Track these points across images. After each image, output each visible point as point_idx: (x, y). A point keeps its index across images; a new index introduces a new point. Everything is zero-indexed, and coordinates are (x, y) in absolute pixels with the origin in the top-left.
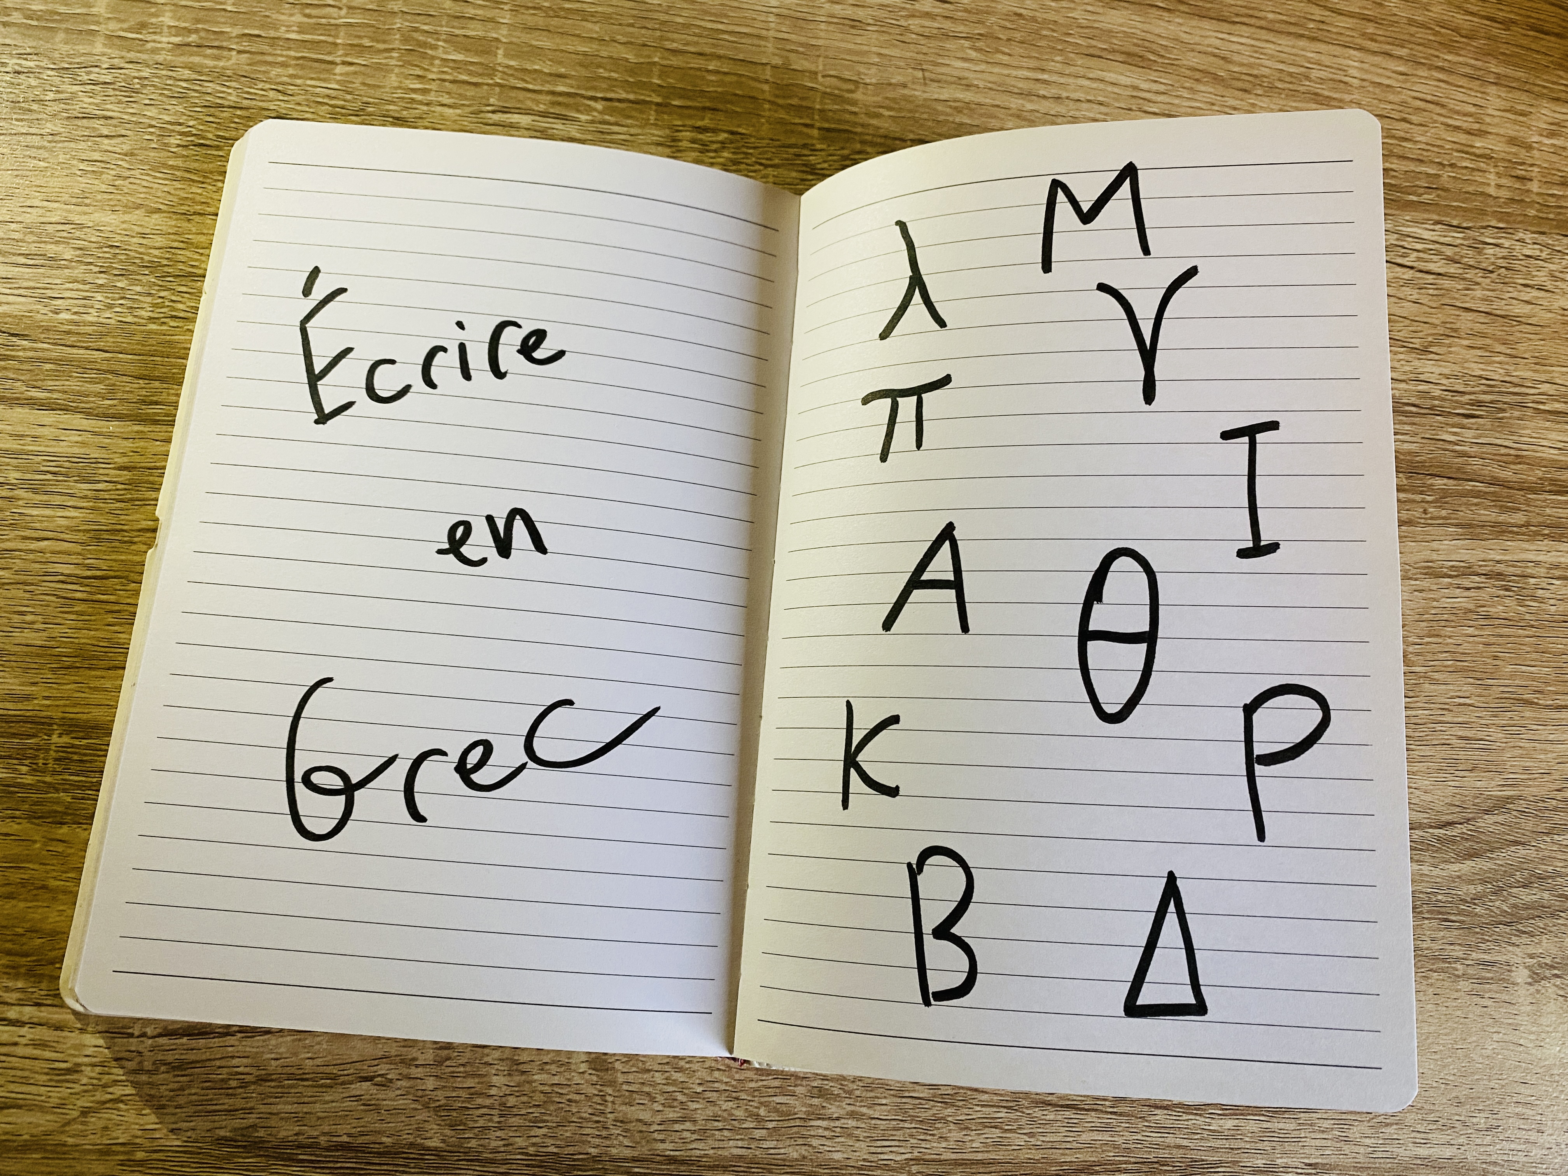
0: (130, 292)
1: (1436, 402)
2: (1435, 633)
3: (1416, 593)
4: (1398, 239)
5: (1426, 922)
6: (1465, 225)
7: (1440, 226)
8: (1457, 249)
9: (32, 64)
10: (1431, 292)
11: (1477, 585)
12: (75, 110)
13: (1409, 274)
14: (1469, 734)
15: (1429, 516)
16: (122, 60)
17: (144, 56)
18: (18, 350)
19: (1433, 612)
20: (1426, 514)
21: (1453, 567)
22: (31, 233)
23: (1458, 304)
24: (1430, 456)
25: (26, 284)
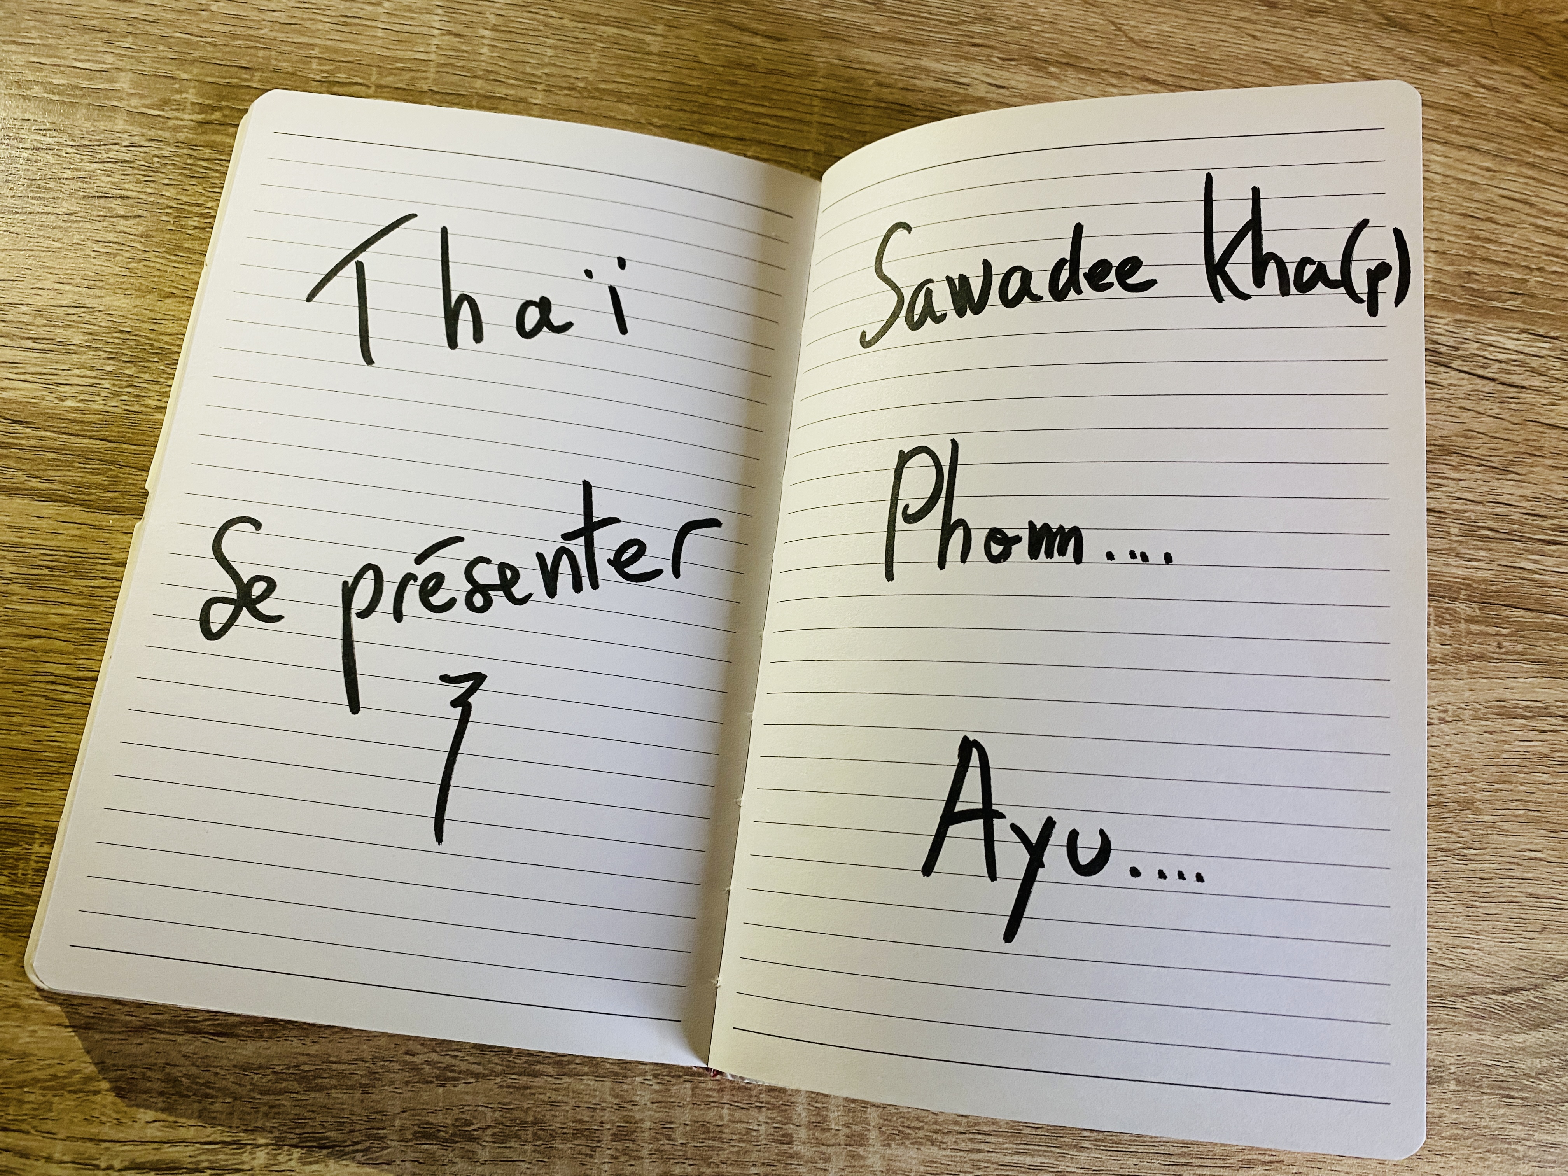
0: (137, 380)
1: (1516, 527)
2: (1505, 779)
3: (1486, 735)
4: (1478, 349)
5: (1485, 1097)
6: (1552, 334)
7: (1524, 335)
8: (1543, 361)
9: (51, 140)
10: (1513, 406)
11: (1553, 727)
12: (92, 188)
13: (1490, 386)
14: (1541, 891)
15: (1503, 650)
16: (143, 138)
17: (167, 134)
18: (21, 438)
19: (1504, 756)
20: (1500, 648)
21: (1528, 707)
22: (41, 316)
23: (1542, 420)
24: (1507, 585)
25: (32, 370)
